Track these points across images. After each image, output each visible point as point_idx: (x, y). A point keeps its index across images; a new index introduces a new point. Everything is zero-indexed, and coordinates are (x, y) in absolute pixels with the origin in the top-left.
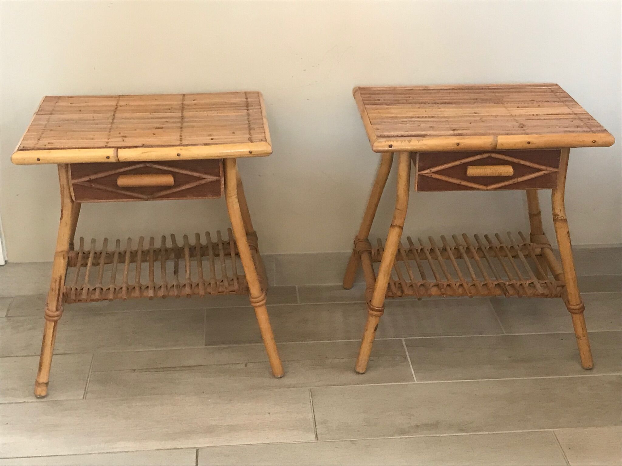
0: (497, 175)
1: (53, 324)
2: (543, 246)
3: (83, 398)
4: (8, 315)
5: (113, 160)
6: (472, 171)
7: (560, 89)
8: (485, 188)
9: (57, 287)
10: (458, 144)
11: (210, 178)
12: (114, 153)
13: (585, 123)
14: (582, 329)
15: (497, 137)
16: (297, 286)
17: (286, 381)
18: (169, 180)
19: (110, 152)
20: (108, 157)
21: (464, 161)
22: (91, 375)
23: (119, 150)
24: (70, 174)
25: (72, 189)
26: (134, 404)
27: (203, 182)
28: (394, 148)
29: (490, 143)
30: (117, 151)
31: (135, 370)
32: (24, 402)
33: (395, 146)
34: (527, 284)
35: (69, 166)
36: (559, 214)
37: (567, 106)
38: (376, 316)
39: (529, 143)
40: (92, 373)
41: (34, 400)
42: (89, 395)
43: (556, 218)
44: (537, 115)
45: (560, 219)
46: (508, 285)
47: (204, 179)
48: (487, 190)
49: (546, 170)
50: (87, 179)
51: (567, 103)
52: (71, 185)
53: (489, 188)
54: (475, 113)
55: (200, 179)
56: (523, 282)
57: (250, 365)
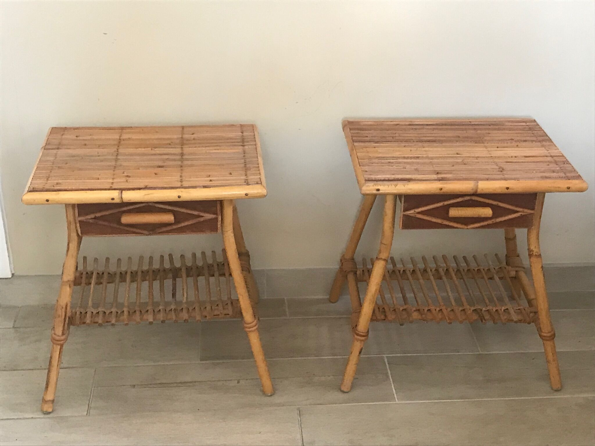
0: (477, 216)
1: (59, 347)
2: (517, 269)
3: (87, 414)
4: (15, 326)
5: (117, 201)
6: (454, 212)
7: (538, 127)
8: (466, 227)
9: (64, 314)
10: (441, 189)
11: (208, 216)
12: (119, 195)
13: (561, 168)
14: (553, 354)
15: (478, 182)
16: (285, 298)
17: (276, 399)
18: (169, 218)
19: (115, 194)
20: (113, 199)
21: (446, 203)
22: (94, 390)
23: (123, 192)
24: (77, 211)
25: (78, 225)
26: (134, 422)
27: (202, 219)
28: (381, 192)
29: (471, 189)
30: (122, 192)
31: (134, 386)
32: (32, 418)
33: (382, 190)
34: (502, 310)
35: (76, 206)
36: (533, 250)
37: (543, 146)
38: (361, 341)
39: (508, 188)
40: (95, 388)
41: (42, 416)
42: (92, 411)
43: (531, 253)
44: (516, 157)
45: (534, 254)
46: (485, 311)
47: (203, 216)
48: (467, 229)
49: (523, 212)
50: (93, 216)
51: (544, 143)
52: (77, 221)
53: (469, 227)
54: (457, 154)
55: (199, 216)
56: (498, 308)
57: (242, 382)
